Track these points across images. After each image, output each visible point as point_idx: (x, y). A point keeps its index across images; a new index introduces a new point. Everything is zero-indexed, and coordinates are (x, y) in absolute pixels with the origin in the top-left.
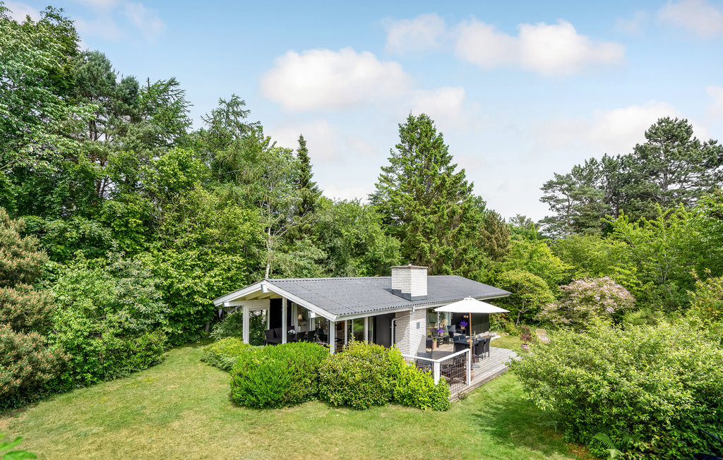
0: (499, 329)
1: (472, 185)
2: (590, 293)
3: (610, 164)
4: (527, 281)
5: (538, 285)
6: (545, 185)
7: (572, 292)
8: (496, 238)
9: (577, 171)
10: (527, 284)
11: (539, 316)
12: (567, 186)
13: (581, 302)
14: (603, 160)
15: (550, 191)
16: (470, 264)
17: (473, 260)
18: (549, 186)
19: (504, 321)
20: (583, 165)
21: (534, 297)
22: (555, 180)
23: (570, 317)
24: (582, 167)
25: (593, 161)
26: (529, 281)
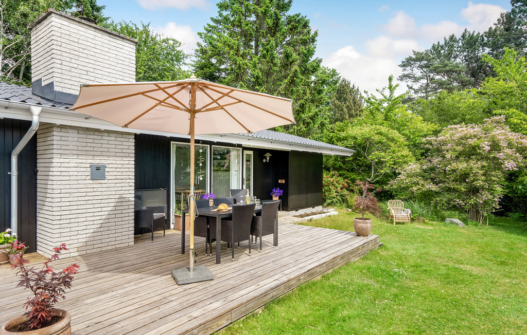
0: (338, 204)
1: (316, 33)
2: (472, 142)
3: (470, 39)
4: (378, 134)
5: (392, 140)
6: (403, 62)
7: (444, 143)
8: (347, 107)
9: (436, 49)
10: (377, 138)
11: (393, 184)
12: (426, 62)
13: (457, 157)
14: (463, 36)
15: (408, 68)
16: (308, 124)
17: (312, 120)
18: (407, 63)
19: (345, 192)
20: (442, 43)
21: (387, 157)
22: (414, 57)
23: (441, 182)
24: (441, 44)
25: (452, 38)
26: (380, 134)
